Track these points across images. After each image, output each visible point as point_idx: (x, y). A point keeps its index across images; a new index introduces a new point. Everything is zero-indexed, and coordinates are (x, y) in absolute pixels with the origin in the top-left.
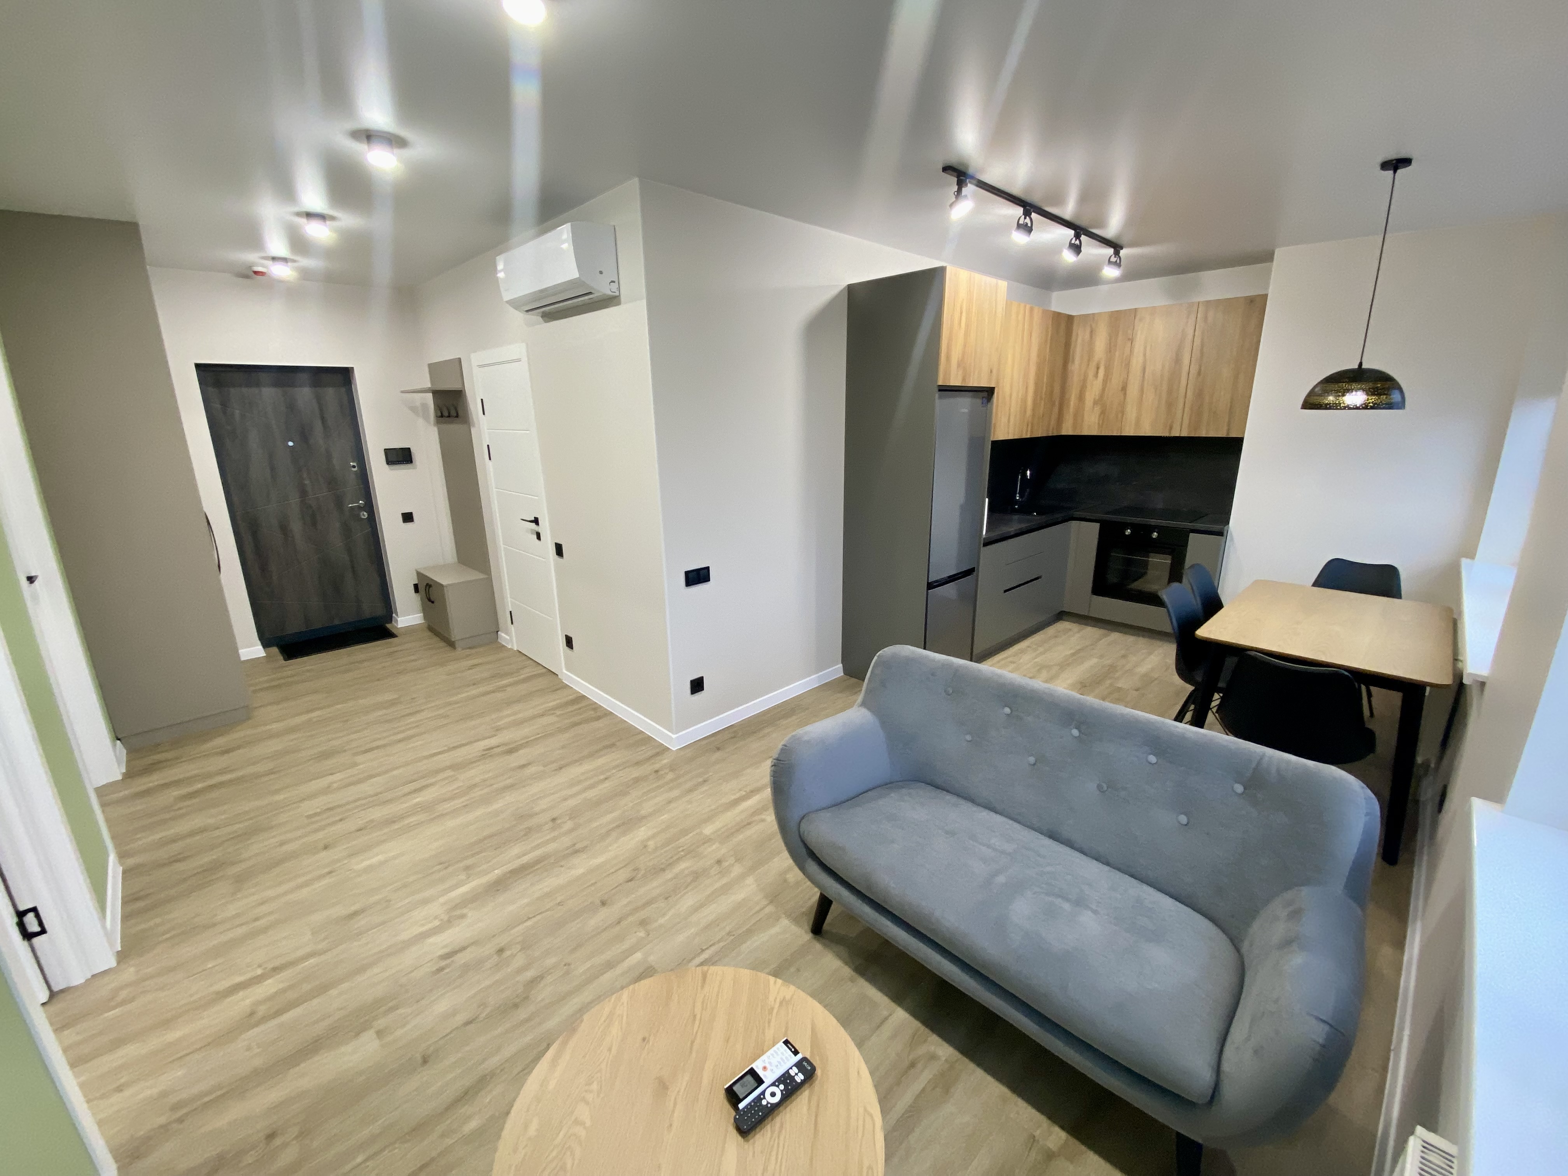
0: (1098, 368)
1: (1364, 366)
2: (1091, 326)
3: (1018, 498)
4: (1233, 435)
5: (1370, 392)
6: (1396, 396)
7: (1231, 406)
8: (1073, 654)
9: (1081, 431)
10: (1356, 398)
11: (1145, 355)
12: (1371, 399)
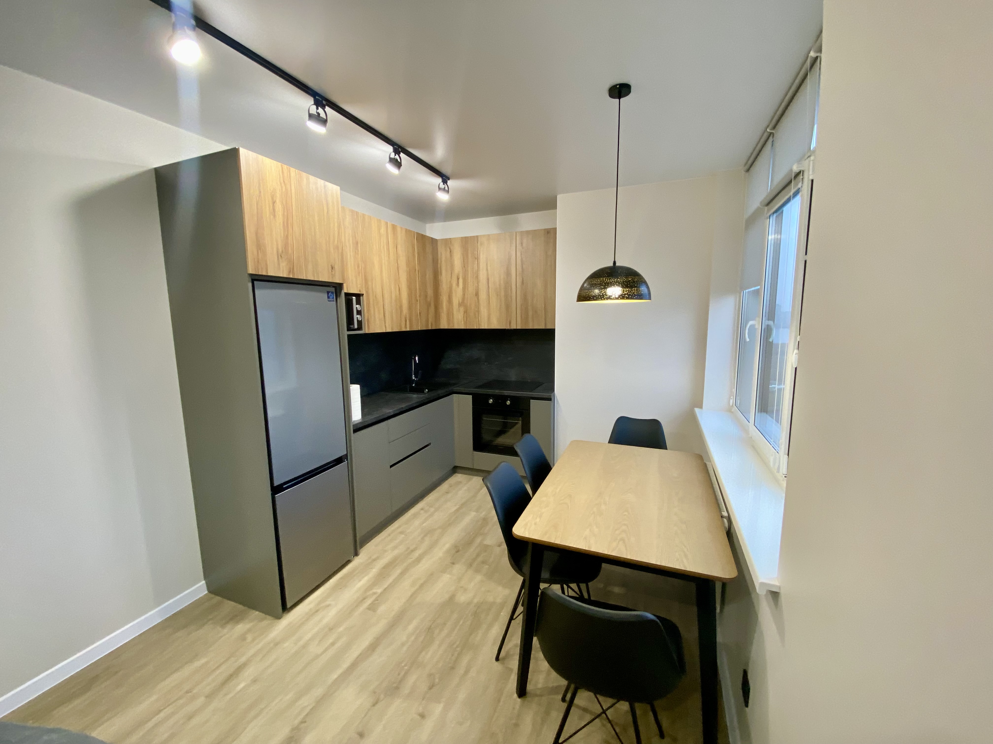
0: (458, 279)
1: (618, 264)
2: (450, 249)
3: (414, 378)
4: (549, 327)
5: (625, 285)
6: (643, 289)
7: (545, 306)
8: (457, 510)
9: (453, 326)
10: (615, 291)
11: (487, 270)
12: (626, 291)
